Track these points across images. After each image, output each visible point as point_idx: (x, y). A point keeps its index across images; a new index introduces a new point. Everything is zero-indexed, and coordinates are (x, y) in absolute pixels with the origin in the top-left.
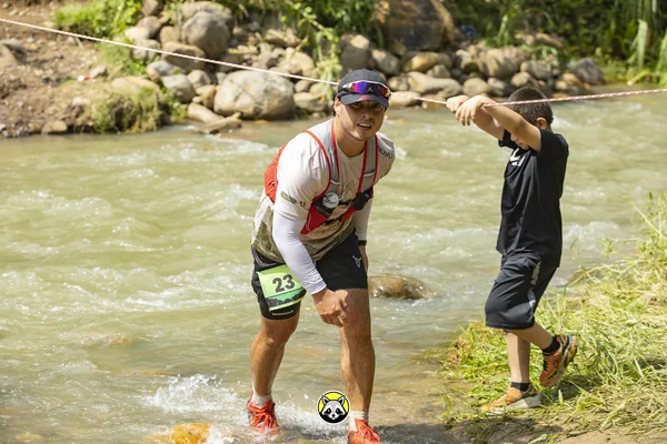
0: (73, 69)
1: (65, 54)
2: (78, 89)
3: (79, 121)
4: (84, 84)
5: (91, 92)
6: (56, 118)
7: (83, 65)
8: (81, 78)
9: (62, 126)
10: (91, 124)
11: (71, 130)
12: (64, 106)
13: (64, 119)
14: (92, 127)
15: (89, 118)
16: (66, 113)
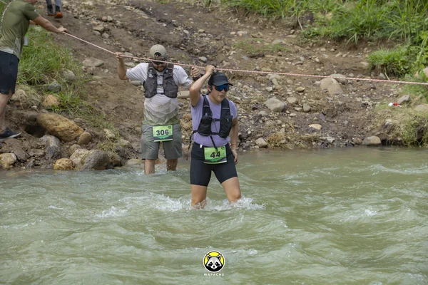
0: (384, 97)
1: (377, 86)
2: (389, 112)
3: (391, 137)
4: (393, 109)
5: (400, 115)
6: (373, 134)
7: (391, 94)
8: (391, 104)
9: (377, 140)
10: (399, 139)
11: (384, 143)
12: (379, 125)
13: (378, 136)
14: (401, 141)
15: (398, 135)
16: (380, 130)
